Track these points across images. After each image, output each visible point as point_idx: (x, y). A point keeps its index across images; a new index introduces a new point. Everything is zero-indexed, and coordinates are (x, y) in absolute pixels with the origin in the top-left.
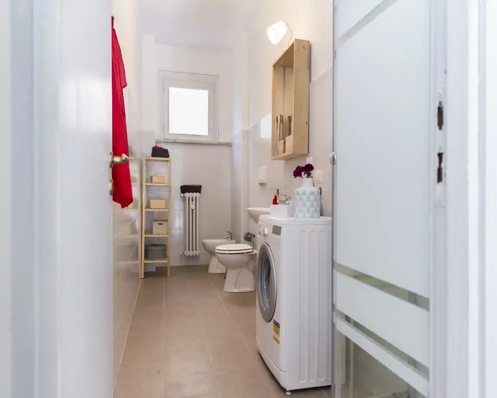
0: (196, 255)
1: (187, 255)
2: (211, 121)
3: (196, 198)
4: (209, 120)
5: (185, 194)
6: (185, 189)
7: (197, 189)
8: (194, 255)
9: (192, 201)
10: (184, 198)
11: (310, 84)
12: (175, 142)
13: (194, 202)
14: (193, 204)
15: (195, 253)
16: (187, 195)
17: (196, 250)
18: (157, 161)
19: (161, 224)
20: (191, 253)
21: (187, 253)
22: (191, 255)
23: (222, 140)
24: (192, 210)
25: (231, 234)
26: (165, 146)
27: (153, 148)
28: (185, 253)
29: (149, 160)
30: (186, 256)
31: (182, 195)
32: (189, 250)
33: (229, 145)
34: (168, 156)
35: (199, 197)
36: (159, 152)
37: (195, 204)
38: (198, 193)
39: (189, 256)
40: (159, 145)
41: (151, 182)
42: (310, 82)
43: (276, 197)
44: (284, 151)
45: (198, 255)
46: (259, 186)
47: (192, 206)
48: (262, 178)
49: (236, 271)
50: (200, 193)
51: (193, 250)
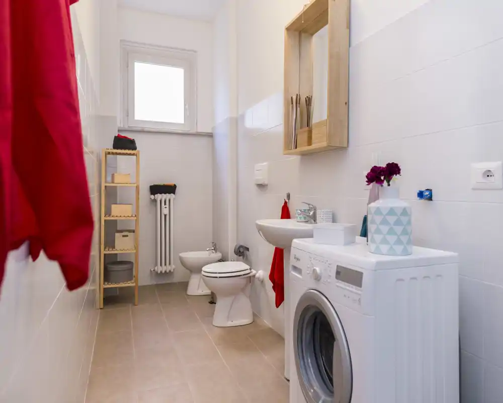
0: (170, 271)
1: (159, 272)
2: (187, 107)
3: (169, 200)
4: (185, 105)
5: (156, 195)
6: (156, 189)
7: (171, 189)
8: (168, 271)
9: (165, 204)
10: (155, 201)
11: (351, 48)
12: (142, 131)
13: (167, 206)
14: (166, 208)
15: (168, 268)
16: (159, 197)
17: (170, 264)
18: (120, 154)
19: (127, 236)
20: (163, 269)
21: (159, 269)
22: (163, 272)
23: (202, 129)
24: (165, 215)
25: (215, 245)
26: (130, 136)
27: (115, 137)
28: (156, 268)
29: (109, 153)
30: (157, 273)
31: (152, 197)
32: (161, 265)
33: (210, 136)
34: (135, 148)
35: (174, 199)
36: (123, 143)
37: (168, 209)
38: (172, 194)
39: (161, 272)
40: (123, 134)
41: (113, 182)
42: (349, 46)
43: (286, 203)
44: (310, 142)
45: (172, 271)
46: (256, 188)
47: (165, 211)
48: (262, 178)
49: (229, 300)
50: (174, 193)
51: (165, 265)
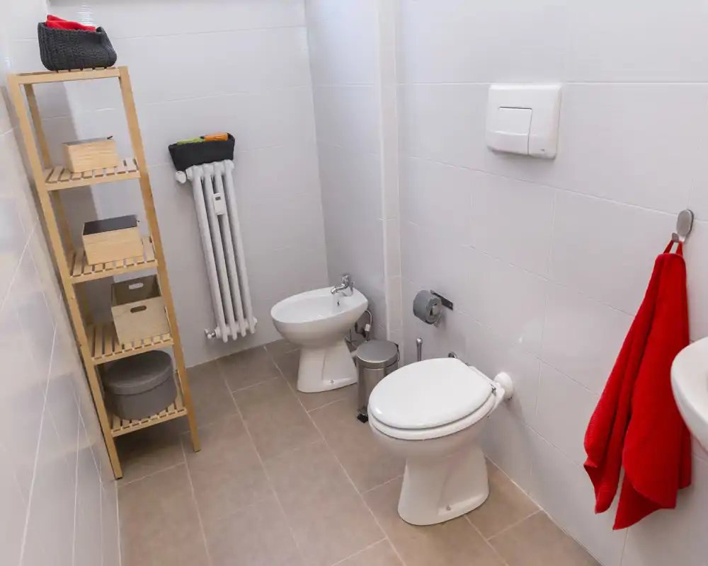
0: (248, 331)
1: (225, 339)
3: (223, 177)
5: (189, 170)
6: (183, 156)
7: (220, 149)
8: (244, 333)
9: (215, 191)
10: (189, 186)
13: (221, 193)
14: (218, 199)
15: (243, 326)
16: (197, 172)
17: (245, 315)
20: (233, 330)
21: (224, 332)
22: (235, 338)
24: (220, 218)
25: (349, 278)
28: (217, 331)
31: (181, 176)
32: (227, 321)
35: (234, 172)
37: (223, 200)
38: (228, 162)
39: (230, 339)
45: (252, 330)
47: (219, 207)
50: (231, 158)
51: (236, 319)
